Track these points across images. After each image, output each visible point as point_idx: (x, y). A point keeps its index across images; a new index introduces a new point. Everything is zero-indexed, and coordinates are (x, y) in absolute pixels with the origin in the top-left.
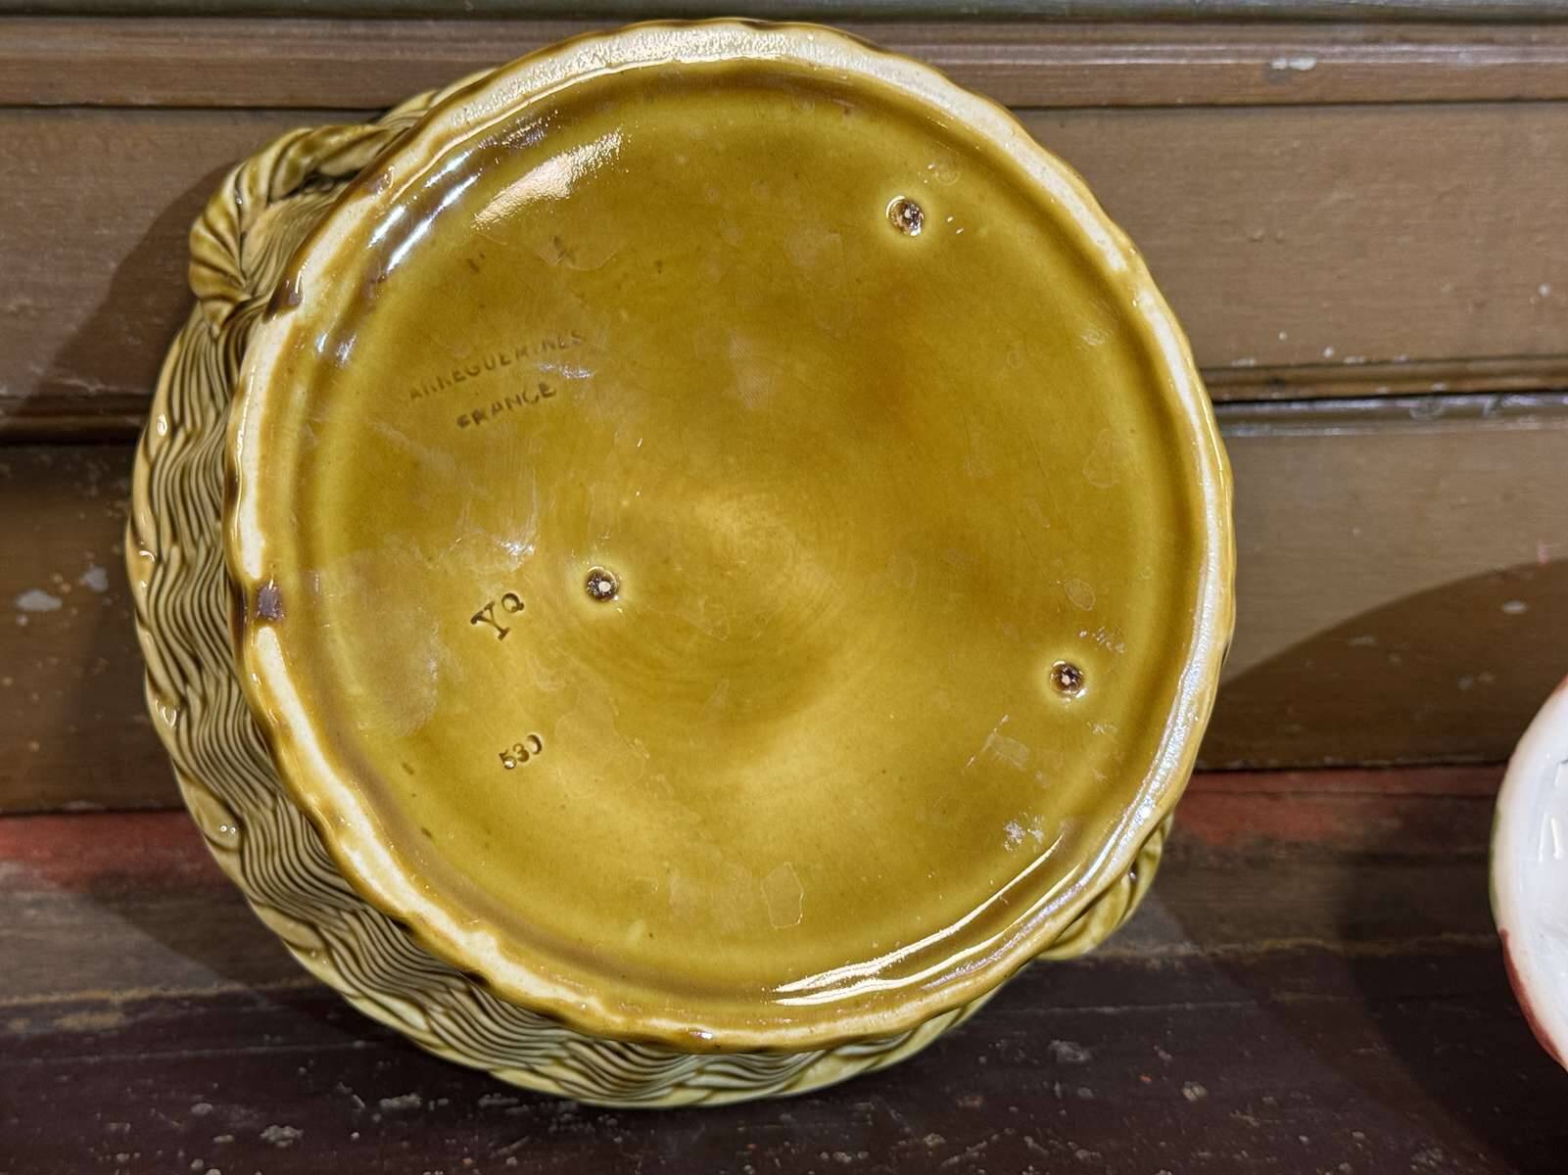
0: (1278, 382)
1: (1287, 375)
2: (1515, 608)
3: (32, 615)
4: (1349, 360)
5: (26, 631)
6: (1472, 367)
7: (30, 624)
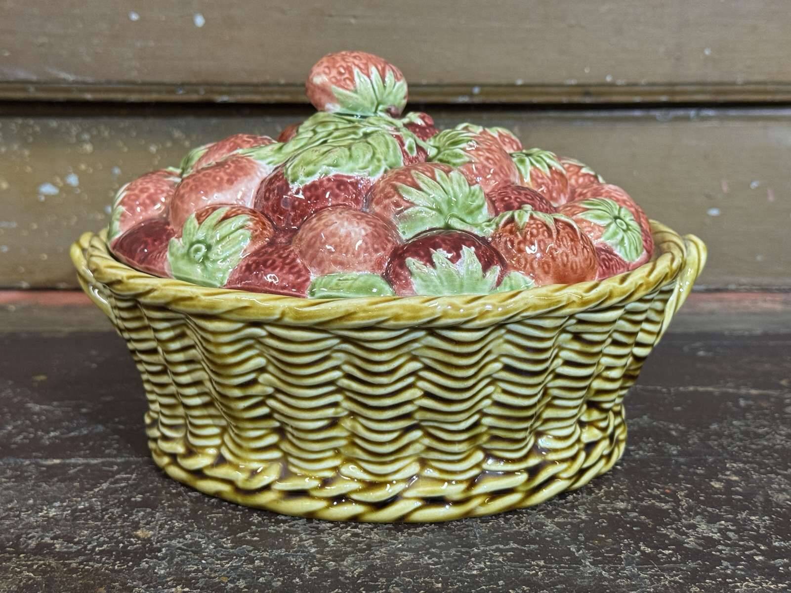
0: (587, 94)
1: (592, 89)
2: (714, 212)
3: (46, 196)
4: (620, 82)
5: (43, 204)
6: (678, 88)
7: (46, 200)
